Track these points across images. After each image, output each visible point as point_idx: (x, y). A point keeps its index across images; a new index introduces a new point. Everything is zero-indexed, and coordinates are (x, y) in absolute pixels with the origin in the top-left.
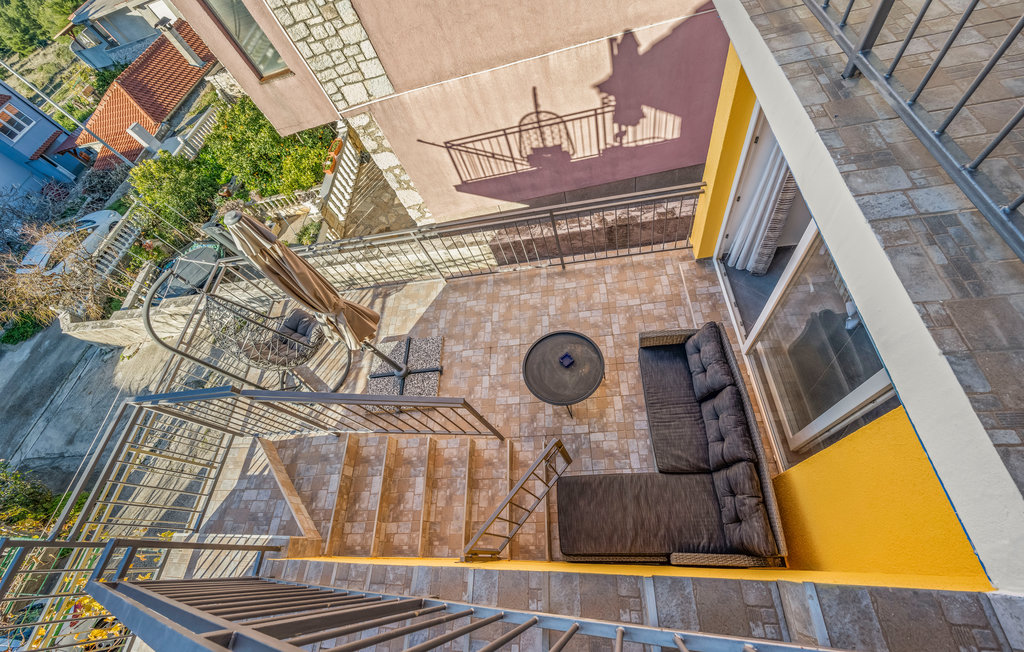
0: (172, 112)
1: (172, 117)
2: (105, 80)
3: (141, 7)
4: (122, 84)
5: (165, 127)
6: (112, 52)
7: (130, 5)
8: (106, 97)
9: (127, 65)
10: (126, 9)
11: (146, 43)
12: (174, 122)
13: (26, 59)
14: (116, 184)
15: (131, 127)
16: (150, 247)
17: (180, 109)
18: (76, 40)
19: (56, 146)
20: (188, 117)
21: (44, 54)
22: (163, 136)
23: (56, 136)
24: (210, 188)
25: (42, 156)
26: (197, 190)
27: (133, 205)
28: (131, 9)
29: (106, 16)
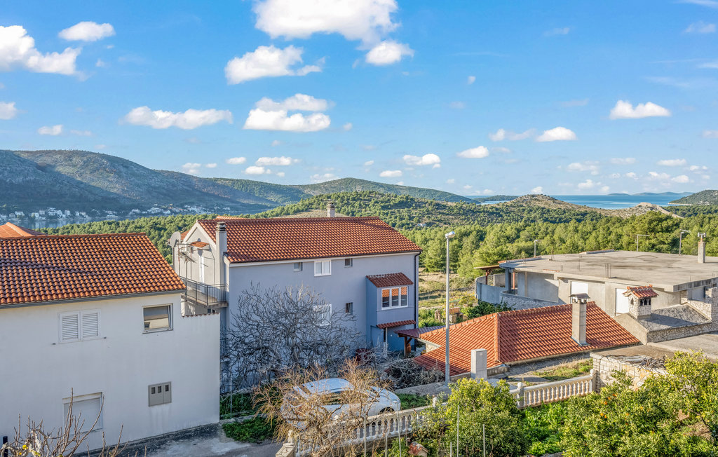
0: (519, 362)
1: (516, 366)
2: (482, 310)
3: (565, 280)
4: (500, 319)
5: (503, 368)
6: (507, 296)
7: (557, 275)
8: (477, 320)
9: (510, 309)
10: (551, 276)
11: (541, 304)
12: (514, 370)
13: (426, 273)
14: (418, 382)
15: (478, 350)
16: (414, 452)
17: (530, 363)
18: (487, 277)
19: (402, 329)
20: (531, 374)
21: (441, 277)
22: (494, 374)
23: (409, 323)
24: (519, 447)
25: (385, 329)
26: (506, 439)
27: (429, 406)
28: (556, 277)
29: (528, 272)
